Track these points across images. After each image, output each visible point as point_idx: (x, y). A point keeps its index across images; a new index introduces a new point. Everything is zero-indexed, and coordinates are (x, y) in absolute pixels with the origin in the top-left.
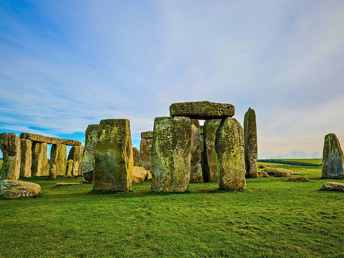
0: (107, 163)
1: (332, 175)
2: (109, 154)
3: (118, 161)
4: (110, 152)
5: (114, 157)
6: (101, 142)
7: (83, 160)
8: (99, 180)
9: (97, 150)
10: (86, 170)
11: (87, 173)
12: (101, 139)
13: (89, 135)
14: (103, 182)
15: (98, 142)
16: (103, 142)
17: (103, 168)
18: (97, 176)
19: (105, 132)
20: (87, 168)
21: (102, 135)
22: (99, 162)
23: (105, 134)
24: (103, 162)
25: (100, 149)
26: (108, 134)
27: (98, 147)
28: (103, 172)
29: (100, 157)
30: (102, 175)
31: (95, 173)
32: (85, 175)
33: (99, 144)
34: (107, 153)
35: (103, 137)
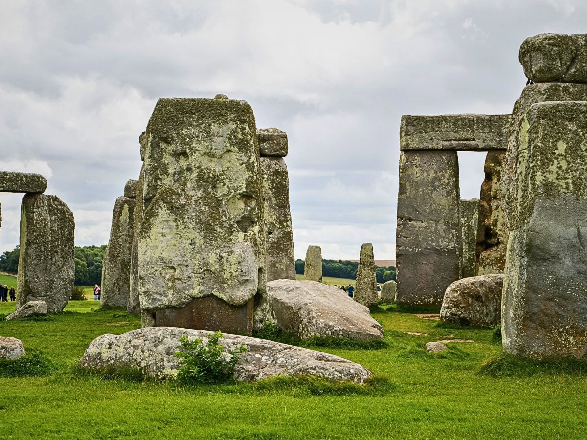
0: (580, 266)
6: (559, 185)
7: (148, 254)
8: (541, 327)
9: (543, 215)
10: (166, 296)
11: (170, 307)
12: (555, 176)
13: (167, 141)
14: (560, 334)
15: (545, 185)
16: (564, 186)
17: (563, 282)
18: (534, 314)
19: (566, 151)
20: (170, 284)
21: (556, 162)
22: (545, 260)
23: (566, 157)
24: (564, 260)
25: (555, 213)
26: (581, 158)
27: (548, 203)
28: (562, 298)
29: (552, 241)
30: (557, 309)
31: (527, 301)
32: (158, 314)
33: (551, 195)
34: (582, 229)
35: (560, 168)
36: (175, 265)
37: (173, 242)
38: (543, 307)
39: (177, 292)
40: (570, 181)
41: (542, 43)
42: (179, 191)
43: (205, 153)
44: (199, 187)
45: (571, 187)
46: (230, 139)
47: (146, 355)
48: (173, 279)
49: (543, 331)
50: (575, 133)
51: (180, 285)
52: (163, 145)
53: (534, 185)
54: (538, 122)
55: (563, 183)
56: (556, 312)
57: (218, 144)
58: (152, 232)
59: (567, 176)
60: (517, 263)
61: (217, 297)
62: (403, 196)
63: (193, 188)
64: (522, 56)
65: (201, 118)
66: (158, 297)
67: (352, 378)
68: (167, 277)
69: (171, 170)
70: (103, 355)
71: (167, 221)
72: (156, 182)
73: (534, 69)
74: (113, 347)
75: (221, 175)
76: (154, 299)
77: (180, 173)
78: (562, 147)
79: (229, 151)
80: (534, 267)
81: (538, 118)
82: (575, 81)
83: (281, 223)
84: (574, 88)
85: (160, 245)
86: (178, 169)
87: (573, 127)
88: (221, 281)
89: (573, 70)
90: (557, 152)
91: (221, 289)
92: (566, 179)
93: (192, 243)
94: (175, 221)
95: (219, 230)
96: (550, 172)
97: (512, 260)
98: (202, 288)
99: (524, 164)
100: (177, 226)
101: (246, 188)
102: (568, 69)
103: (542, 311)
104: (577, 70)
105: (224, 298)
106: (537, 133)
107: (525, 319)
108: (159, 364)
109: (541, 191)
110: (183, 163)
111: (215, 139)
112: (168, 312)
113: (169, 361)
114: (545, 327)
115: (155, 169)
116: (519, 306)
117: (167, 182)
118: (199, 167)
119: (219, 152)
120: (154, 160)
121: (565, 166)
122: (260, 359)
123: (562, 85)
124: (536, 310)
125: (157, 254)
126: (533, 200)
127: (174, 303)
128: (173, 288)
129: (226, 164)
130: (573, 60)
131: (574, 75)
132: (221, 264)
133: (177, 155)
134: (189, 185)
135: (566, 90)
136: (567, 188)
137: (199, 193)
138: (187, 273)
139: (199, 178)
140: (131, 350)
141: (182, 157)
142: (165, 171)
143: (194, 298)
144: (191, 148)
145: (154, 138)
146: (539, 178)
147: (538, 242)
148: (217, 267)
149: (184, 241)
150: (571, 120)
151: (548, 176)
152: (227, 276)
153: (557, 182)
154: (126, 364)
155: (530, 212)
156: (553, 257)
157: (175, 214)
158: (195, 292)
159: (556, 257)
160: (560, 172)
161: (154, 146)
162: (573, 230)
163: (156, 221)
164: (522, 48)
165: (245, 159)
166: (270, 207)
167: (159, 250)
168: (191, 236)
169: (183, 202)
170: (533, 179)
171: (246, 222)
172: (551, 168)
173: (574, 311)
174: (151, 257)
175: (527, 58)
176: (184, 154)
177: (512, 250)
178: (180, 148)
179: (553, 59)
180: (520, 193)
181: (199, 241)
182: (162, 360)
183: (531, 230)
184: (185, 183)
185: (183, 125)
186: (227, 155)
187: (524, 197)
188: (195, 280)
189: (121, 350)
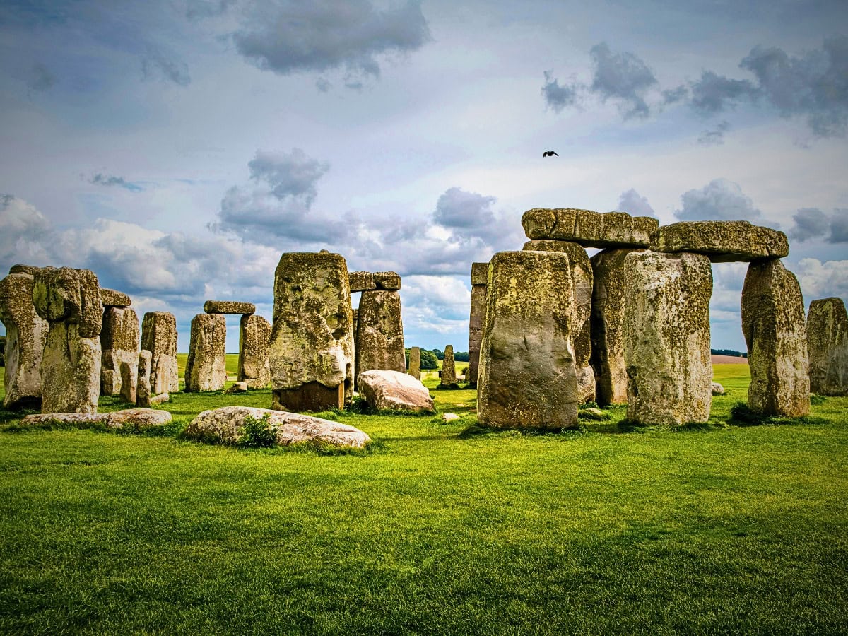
0: (526, 363)
1: (832, 389)
2: (533, 339)
3: (556, 358)
4: (535, 334)
5: (548, 348)
6: (511, 308)
7: (275, 354)
8: (501, 405)
9: (500, 328)
10: (286, 382)
11: (289, 389)
12: (509, 301)
13: (288, 281)
14: (513, 409)
15: (502, 308)
16: (515, 308)
17: (514, 374)
18: (496, 396)
19: (517, 285)
20: (289, 374)
21: (509, 292)
22: (502, 359)
23: (516, 289)
24: (515, 359)
25: (508, 327)
26: (527, 289)
27: (504, 320)
28: (514, 385)
29: (507, 346)
30: (511, 392)
31: (491, 387)
32: (282, 393)
33: (505, 314)
34: (527, 338)
35: (512, 296)
36: (292, 362)
37: (291, 346)
38: (502, 391)
39: (293, 379)
40: (519, 305)
41: (533, 214)
42: (295, 313)
43: (313, 288)
44: (307, 311)
45: (520, 310)
46: (328, 279)
47: (223, 425)
48: (291, 371)
49: (501, 407)
50: (523, 273)
51: (295, 375)
52: (285, 283)
53: (495, 308)
54: (498, 265)
55: (513, 306)
56: (510, 394)
57: (320, 282)
58: (278, 340)
59: (516, 302)
60: (485, 361)
61: (319, 383)
62: (473, 315)
63: (304, 312)
64: (523, 222)
65: (309, 265)
66: (281, 382)
67: (352, 442)
68: (288, 369)
69: (290, 300)
70: (199, 425)
71: (287, 333)
72: (280, 307)
73: (530, 231)
74: (205, 419)
75: (322, 302)
76: (279, 384)
77: (296, 301)
78: (514, 282)
79: (328, 287)
80: (496, 364)
81: (498, 262)
82: (556, 239)
83: (396, 332)
84: (555, 243)
85: (283, 349)
86: (295, 299)
87: (521, 268)
88: (321, 372)
89: (554, 232)
90: (510, 285)
91: (322, 378)
92: (515, 303)
93: (303, 348)
94: (292, 333)
95: (320, 338)
96: (505, 299)
97: (482, 359)
98: (309, 376)
99: (490, 293)
100: (293, 336)
101: (339, 311)
102: (552, 230)
103: (500, 393)
104: (557, 232)
105: (324, 383)
106: (497, 272)
107: (489, 399)
108: (231, 432)
109: (499, 312)
110: (298, 295)
111: (319, 279)
112: (288, 392)
113: (237, 430)
114: (503, 405)
115: (280, 299)
116: (485, 390)
117: (288, 307)
118: (308, 297)
119: (321, 288)
120: (280, 293)
121: (515, 295)
122: (295, 430)
123: (548, 241)
124: (497, 393)
125: (281, 355)
126: (494, 318)
127: (291, 386)
128: (291, 377)
129: (326, 296)
130: (554, 226)
131: (554, 236)
132: (321, 361)
133: (295, 289)
134: (301, 309)
135: (550, 245)
136: (517, 310)
137: (308, 315)
138: (299, 367)
139: (308, 304)
140: (215, 422)
141: (297, 291)
142: (286, 301)
143: (304, 384)
144: (303, 285)
145: (279, 279)
146: (498, 303)
147: (497, 347)
148: (319, 363)
149: (298, 346)
150: (520, 263)
151: (504, 301)
152: (325, 369)
153: (510, 306)
154: (211, 431)
155: (493, 326)
156: (508, 357)
157: (292, 329)
158: (305, 379)
159: (510, 357)
160: (512, 299)
161: (279, 284)
162: (521, 338)
163: (281, 333)
164: (523, 217)
165: (338, 292)
166: (389, 322)
167: (283, 352)
168: (302, 343)
169: (297, 320)
170: (494, 304)
171: (339, 333)
172: (507, 296)
173: (523, 394)
174: (277, 357)
175: (526, 224)
176: (298, 289)
177: (483, 352)
178: (296, 285)
179: (541, 225)
180: (487, 313)
181: (307, 346)
182: (233, 430)
183: (493, 339)
184: (299, 308)
185: (298, 270)
186: (326, 289)
187: (489, 316)
188: (305, 372)
189: (209, 421)
